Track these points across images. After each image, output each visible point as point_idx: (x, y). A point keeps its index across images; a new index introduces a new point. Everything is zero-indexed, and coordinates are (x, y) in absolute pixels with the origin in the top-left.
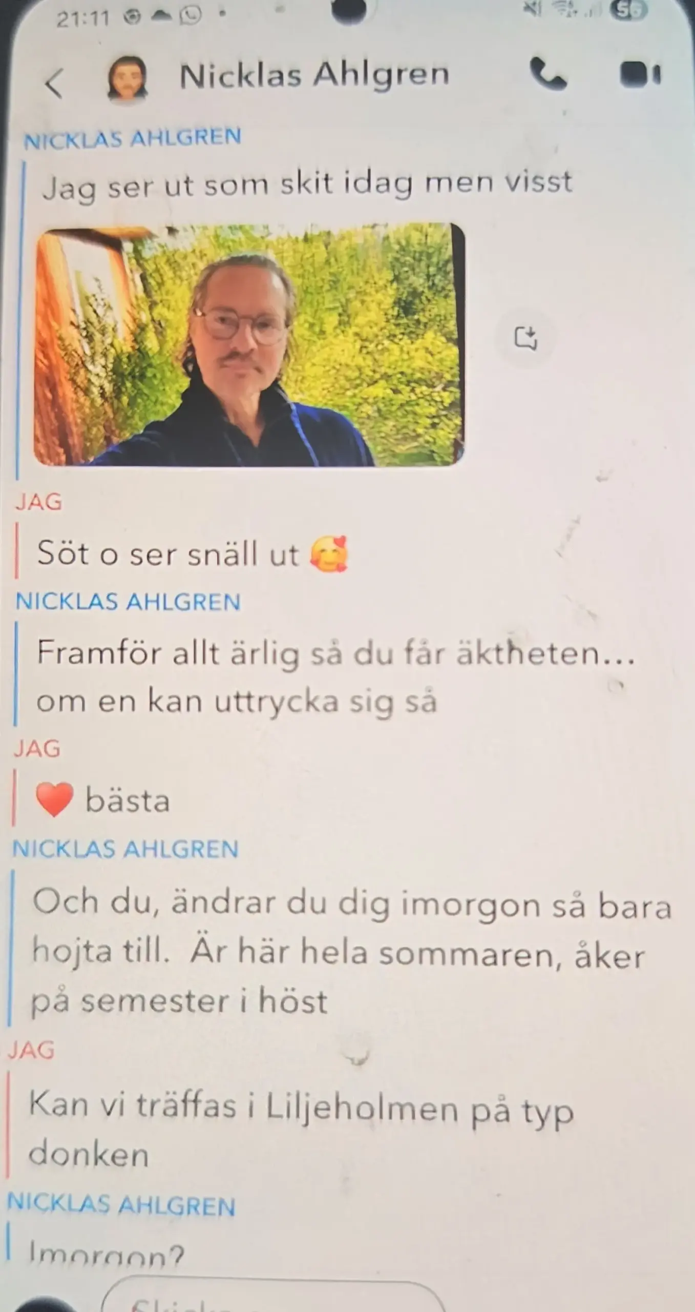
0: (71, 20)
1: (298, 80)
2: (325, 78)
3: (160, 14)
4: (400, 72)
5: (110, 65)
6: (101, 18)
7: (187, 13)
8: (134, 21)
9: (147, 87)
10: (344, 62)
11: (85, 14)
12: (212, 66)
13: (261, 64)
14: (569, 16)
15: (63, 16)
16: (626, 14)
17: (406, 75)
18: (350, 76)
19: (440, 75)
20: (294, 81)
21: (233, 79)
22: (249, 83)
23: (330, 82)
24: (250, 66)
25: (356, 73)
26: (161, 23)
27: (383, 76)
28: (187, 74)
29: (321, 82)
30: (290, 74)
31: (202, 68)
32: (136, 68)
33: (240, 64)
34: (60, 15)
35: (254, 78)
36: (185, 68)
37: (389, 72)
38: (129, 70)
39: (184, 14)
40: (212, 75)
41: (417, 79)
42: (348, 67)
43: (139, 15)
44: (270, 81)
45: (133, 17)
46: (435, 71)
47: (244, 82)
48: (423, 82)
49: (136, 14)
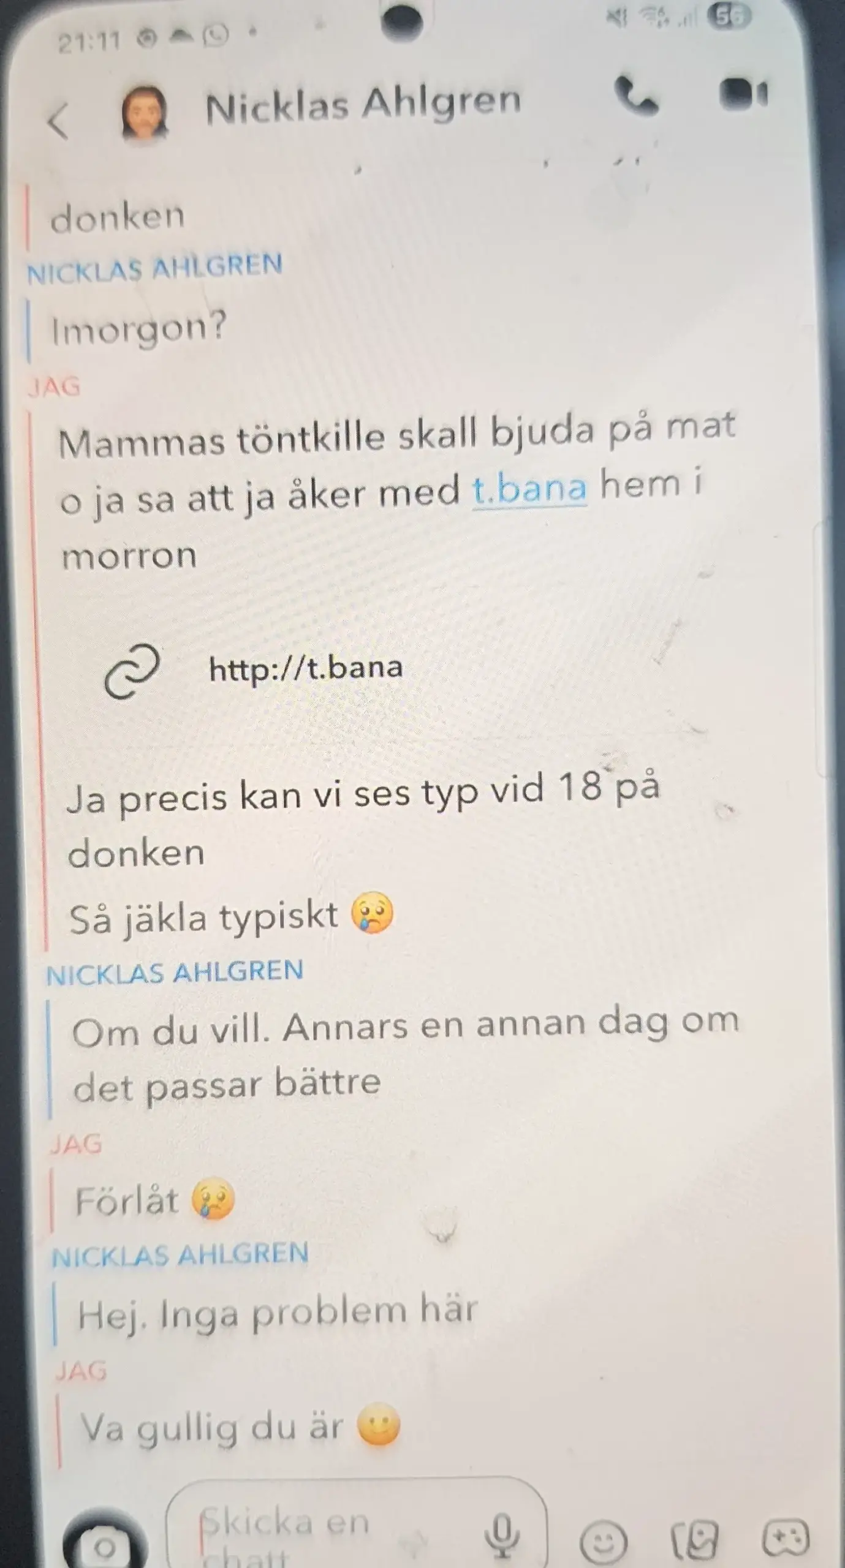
0: (75, 44)
1: (345, 111)
2: (376, 108)
3: (179, 34)
4: (463, 98)
5: (124, 96)
6: (110, 41)
7: (211, 33)
8: (148, 44)
9: (168, 123)
10: (398, 89)
11: (91, 38)
12: (243, 97)
13: (300, 94)
14: (659, 24)
15: (65, 40)
16: (726, 20)
17: (470, 102)
18: (405, 104)
19: (510, 100)
20: (340, 113)
21: (268, 111)
22: (288, 116)
23: (382, 112)
24: (288, 94)
25: (412, 101)
26: (182, 45)
27: (443, 104)
28: (214, 108)
29: (371, 113)
30: (335, 103)
31: (231, 99)
32: (152, 101)
33: (277, 95)
34: (60, 39)
35: (293, 109)
36: (211, 99)
37: (451, 98)
38: (146, 103)
39: (208, 33)
40: (243, 107)
41: (483, 107)
42: (403, 93)
43: (155, 37)
44: (312, 112)
45: (147, 38)
46: (504, 97)
47: (282, 116)
48: (491, 110)
49: (151, 35)
